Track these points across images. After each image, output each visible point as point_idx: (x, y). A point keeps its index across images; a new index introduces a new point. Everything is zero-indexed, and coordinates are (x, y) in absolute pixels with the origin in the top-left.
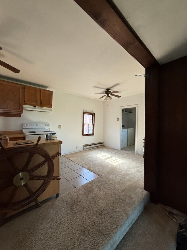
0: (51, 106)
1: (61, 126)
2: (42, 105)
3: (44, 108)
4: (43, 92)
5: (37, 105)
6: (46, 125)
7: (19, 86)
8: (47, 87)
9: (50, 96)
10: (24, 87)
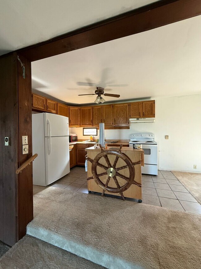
0: (153, 115)
1: (168, 136)
2: (144, 116)
3: (147, 119)
4: (145, 104)
5: (140, 117)
6: (150, 135)
7: (126, 105)
8: (149, 98)
9: (152, 105)
10: (129, 105)
